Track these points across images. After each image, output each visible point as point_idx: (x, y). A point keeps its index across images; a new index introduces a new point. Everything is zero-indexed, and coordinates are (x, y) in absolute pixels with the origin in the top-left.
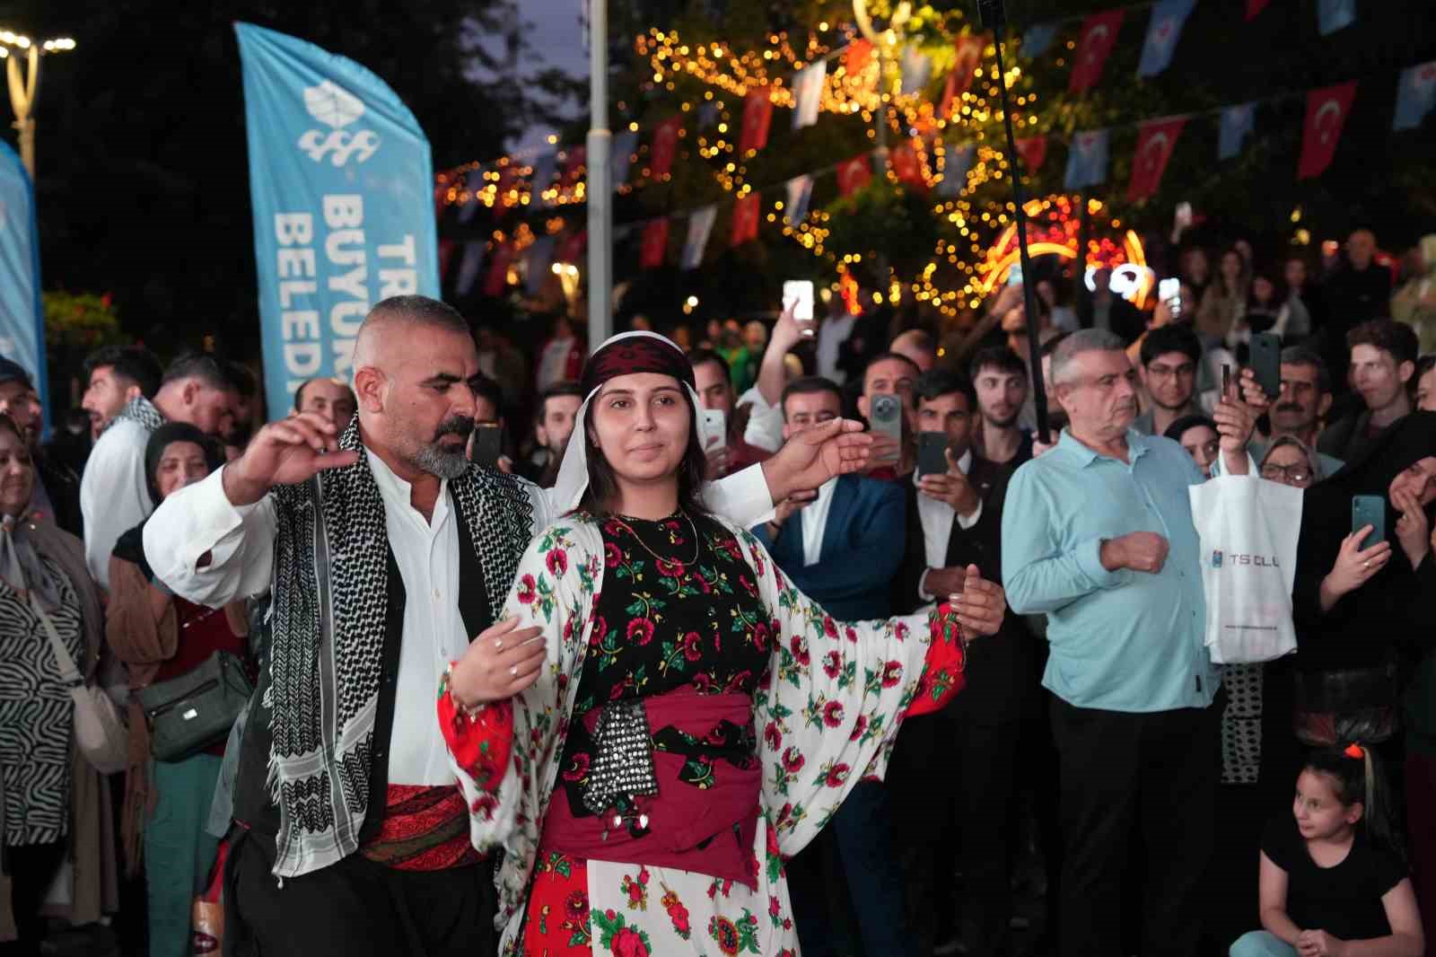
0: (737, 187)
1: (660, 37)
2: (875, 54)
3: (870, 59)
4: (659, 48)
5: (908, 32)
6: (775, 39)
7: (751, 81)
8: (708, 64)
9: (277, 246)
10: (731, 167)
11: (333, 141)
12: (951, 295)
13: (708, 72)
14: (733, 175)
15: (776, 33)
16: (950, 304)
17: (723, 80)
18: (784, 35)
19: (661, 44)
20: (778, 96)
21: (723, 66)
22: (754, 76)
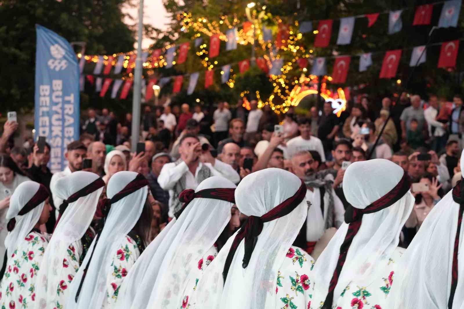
0: (208, 66)
1: (185, 15)
2: (253, 26)
3: (251, 28)
4: (184, 18)
5: (263, 21)
6: (223, 18)
7: (214, 31)
8: (201, 25)
9: (40, 96)
10: (207, 59)
11: (56, 63)
12: (278, 107)
13: (200, 27)
14: (207, 61)
15: (224, 16)
16: (278, 109)
17: (205, 30)
18: (226, 17)
19: (185, 17)
20: (223, 37)
21: (205, 26)
22: (215, 30)
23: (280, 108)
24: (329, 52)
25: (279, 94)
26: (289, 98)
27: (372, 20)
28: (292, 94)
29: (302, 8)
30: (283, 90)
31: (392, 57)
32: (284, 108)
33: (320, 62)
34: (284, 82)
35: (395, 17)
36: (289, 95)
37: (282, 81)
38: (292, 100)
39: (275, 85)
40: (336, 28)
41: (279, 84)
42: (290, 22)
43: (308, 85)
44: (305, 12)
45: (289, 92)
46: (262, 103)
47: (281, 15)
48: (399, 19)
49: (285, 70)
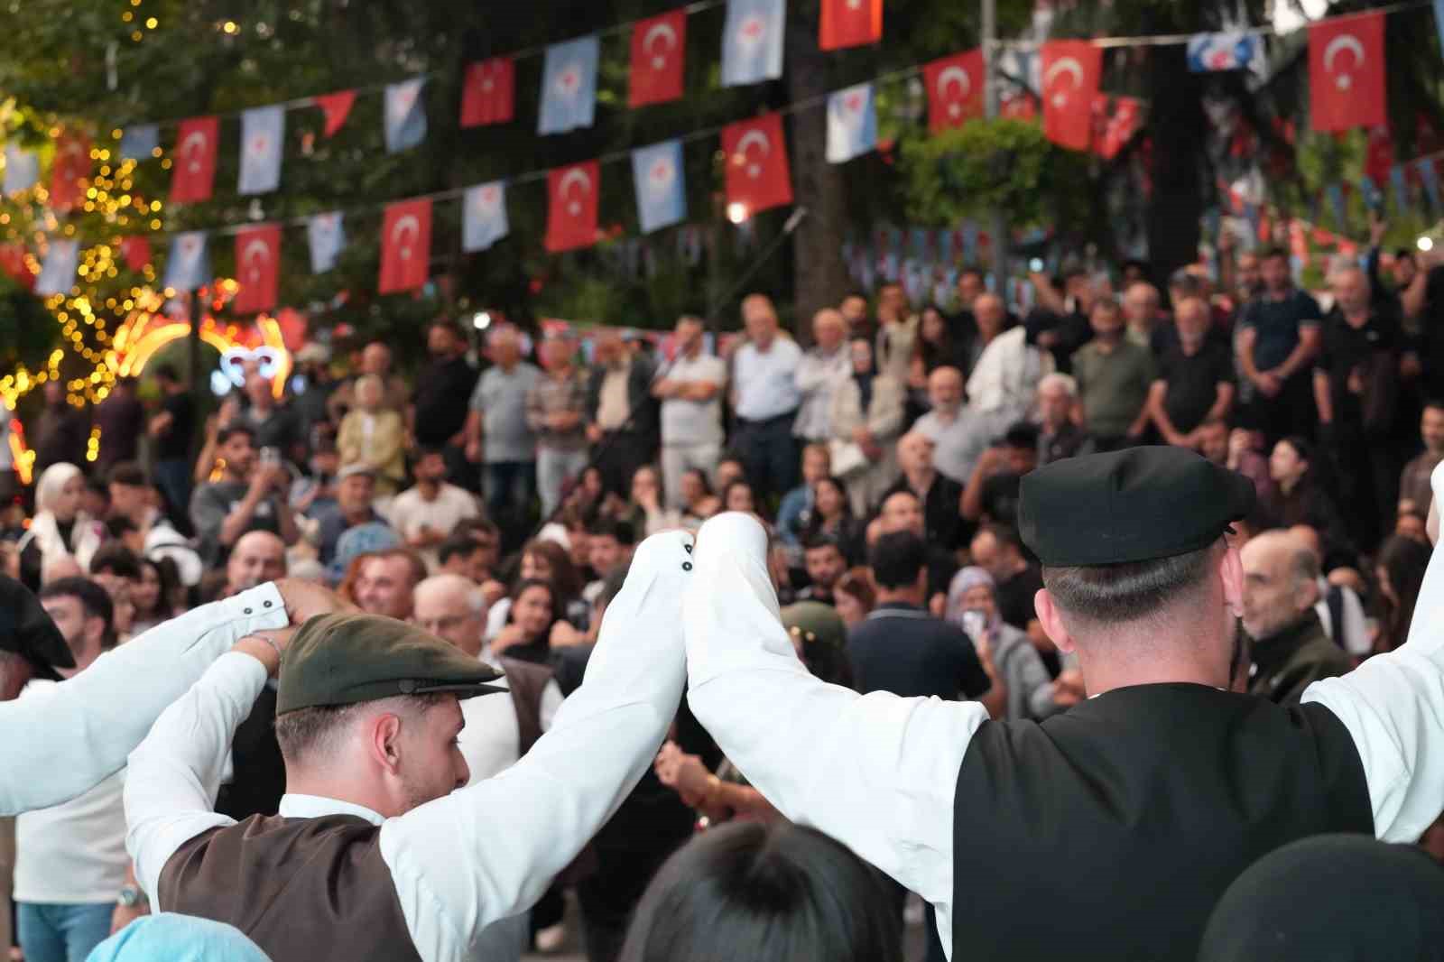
12: (79, 384)
16: (80, 393)
23: (84, 389)
24: (214, 213)
25: (79, 347)
26: (111, 358)
27: (337, 110)
28: (120, 339)
29: (124, 85)
30: (89, 332)
31: (407, 223)
32: (97, 386)
33: (189, 247)
34: (90, 309)
35: (401, 102)
36: (111, 348)
37: (83, 306)
38: (121, 357)
39: (63, 317)
40: (229, 143)
41: (76, 314)
42: (91, 130)
43: (163, 314)
44: (134, 98)
45: (110, 337)
46: (28, 377)
47: (61, 111)
48: (415, 107)
49: (92, 270)
